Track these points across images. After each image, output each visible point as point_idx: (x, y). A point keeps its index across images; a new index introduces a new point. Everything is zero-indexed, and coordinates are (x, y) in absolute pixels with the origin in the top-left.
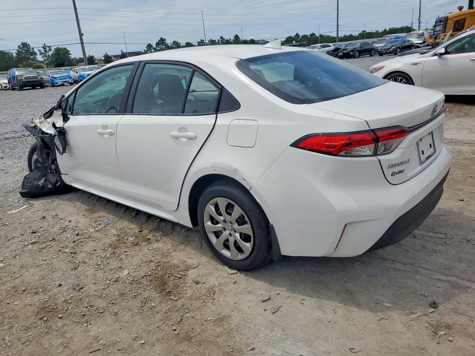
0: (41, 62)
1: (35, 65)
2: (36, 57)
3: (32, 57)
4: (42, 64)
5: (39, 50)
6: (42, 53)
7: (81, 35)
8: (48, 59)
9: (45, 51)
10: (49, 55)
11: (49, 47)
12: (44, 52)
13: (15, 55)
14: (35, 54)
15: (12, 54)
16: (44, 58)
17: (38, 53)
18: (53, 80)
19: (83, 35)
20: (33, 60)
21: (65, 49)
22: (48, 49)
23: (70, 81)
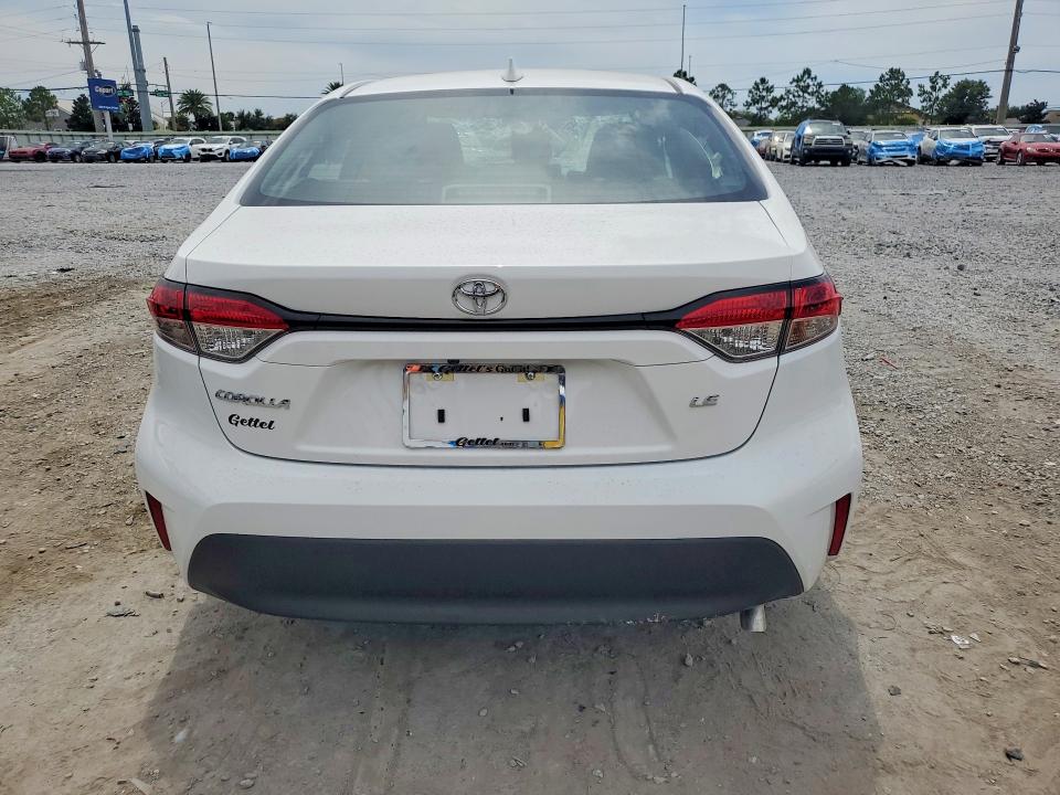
0: (915, 111)
1: (900, 117)
2: (907, 102)
3: (900, 100)
4: (915, 117)
5: (920, 86)
6: (924, 92)
7: (1014, 49)
8: (931, 106)
9: (933, 88)
10: (937, 98)
11: (945, 79)
12: (929, 90)
13: (868, 94)
14: (910, 92)
15: (863, 92)
16: (924, 104)
17: (916, 91)
18: (872, 151)
19: (1018, 50)
20: (901, 106)
21: (981, 84)
22: (940, 82)
23: (909, 157)
